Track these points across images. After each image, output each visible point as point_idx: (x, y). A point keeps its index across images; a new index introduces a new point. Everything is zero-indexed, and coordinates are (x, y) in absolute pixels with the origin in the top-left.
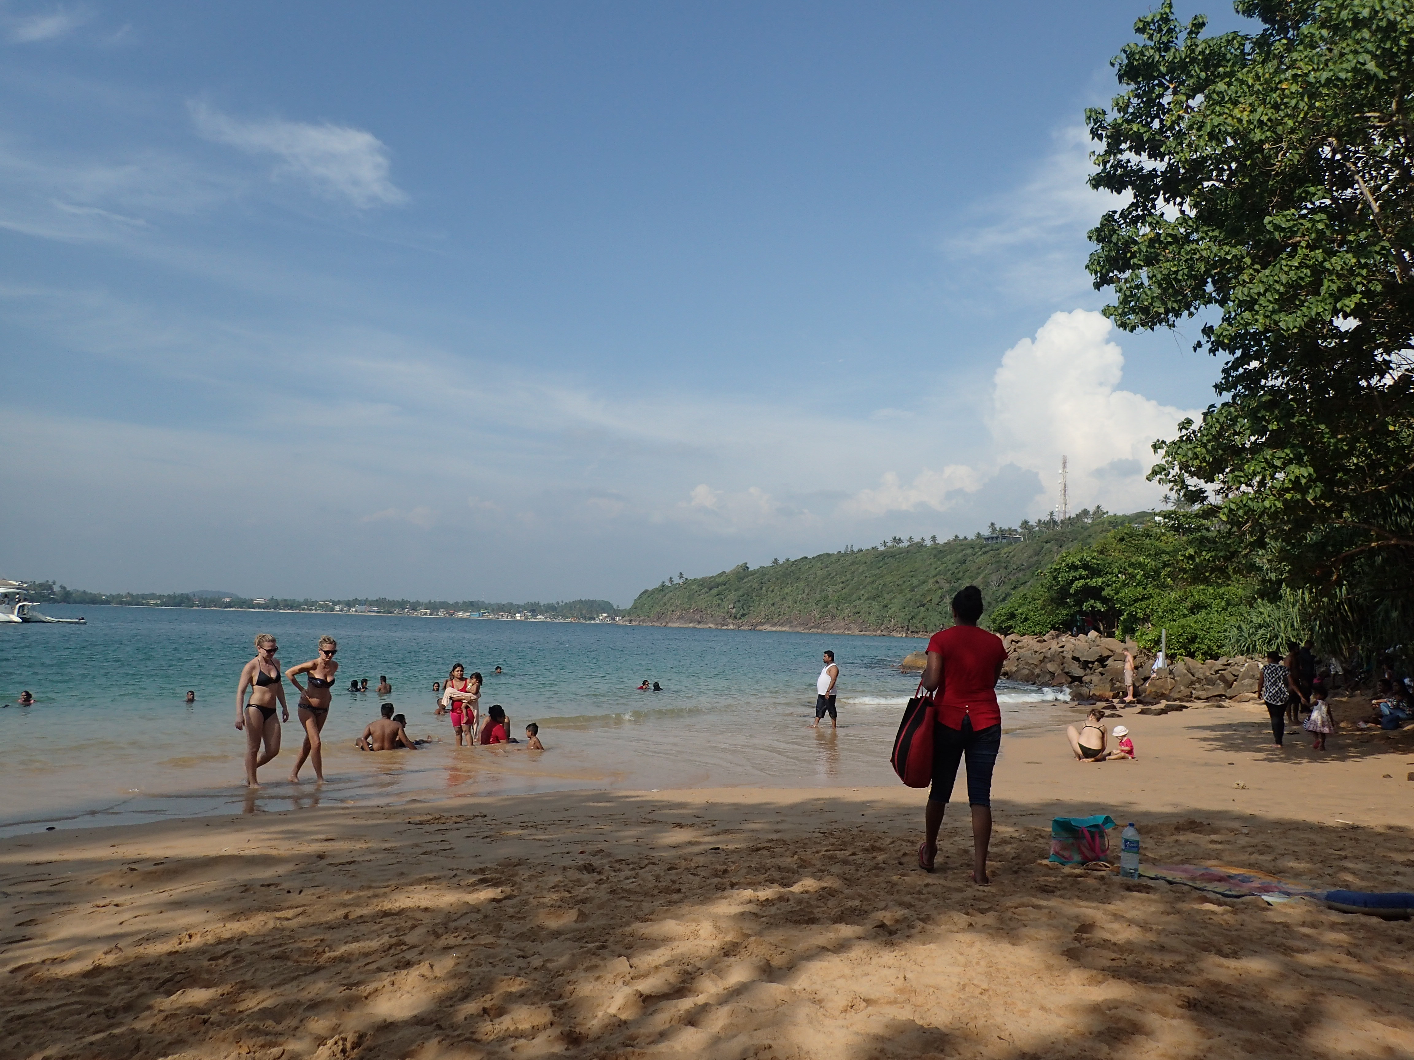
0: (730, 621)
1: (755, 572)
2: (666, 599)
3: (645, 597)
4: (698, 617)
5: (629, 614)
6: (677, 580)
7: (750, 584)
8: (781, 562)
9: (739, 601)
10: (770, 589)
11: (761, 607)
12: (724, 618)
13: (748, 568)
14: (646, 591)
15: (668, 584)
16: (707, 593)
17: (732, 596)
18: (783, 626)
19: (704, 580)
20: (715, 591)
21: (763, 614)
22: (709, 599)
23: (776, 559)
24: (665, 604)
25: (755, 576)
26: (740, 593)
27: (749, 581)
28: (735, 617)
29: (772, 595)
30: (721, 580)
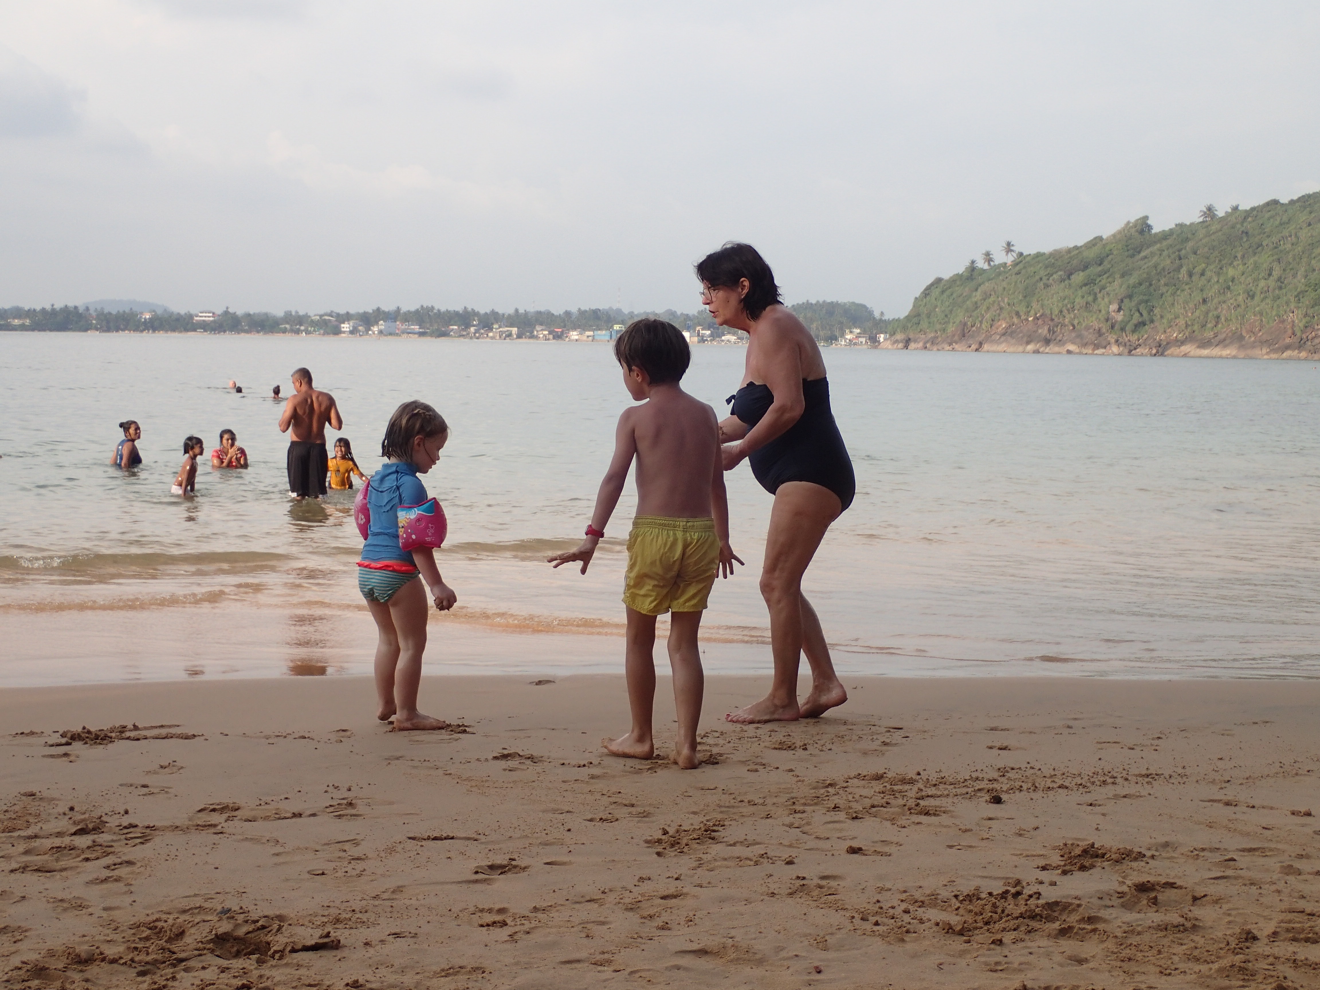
0: (1112, 338)
1: (1165, 236)
2: (978, 296)
3: (936, 292)
4: (1043, 331)
5: (904, 329)
6: (1000, 258)
7: (1155, 259)
8: (1220, 213)
9: (1130, 297)
10: (1198, 269)
11: (1178, 309)
12: (1100, 333)
13: (1150, 227)
14: (939, 281)
15: (981, 264)
16: (1062, 280)
17: (1117, 287)
18: (1225, 346)
19: (1056, 255)
20: (1078, 278)
21: (1181, 322)
22: (1067, 292)
23: (1210, 209)
24: (976, 306)
25: (1165, 243)
26: (1133, 280)
27: (1153, 254)
28: (1123, 329)
29: (1203, 281)
30: (1091, 254)
